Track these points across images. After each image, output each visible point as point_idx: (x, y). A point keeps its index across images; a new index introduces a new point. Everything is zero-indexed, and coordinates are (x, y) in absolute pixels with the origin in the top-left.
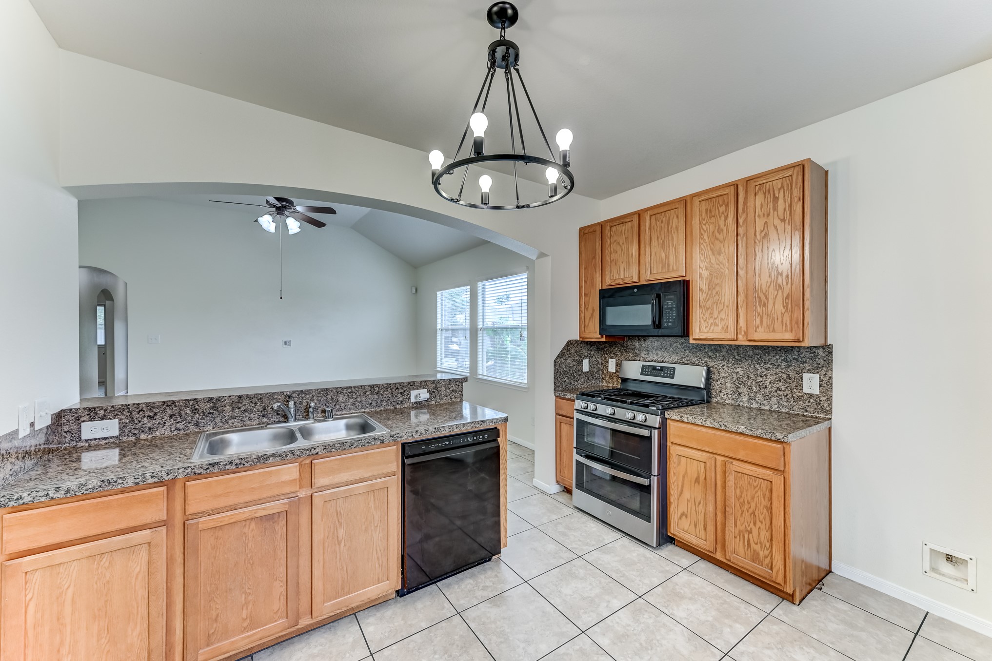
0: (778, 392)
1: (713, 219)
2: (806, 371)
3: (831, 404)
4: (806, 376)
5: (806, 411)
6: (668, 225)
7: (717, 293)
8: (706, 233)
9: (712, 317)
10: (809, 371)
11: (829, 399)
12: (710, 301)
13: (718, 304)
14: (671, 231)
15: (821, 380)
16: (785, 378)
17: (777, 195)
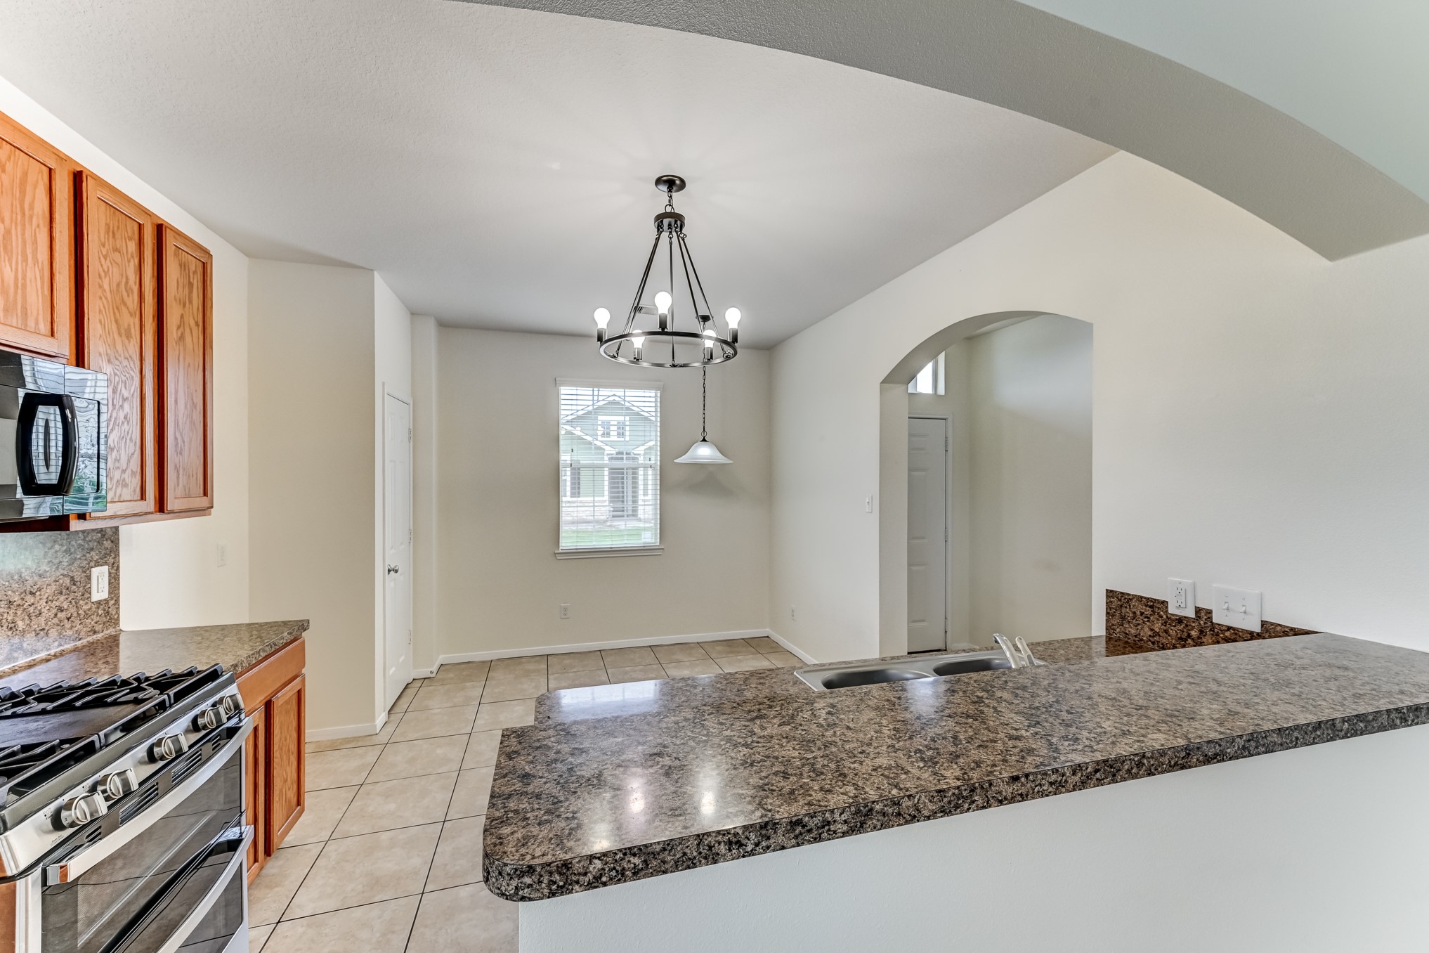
0: (60, 615)
1: (117, 256)
2: (92, 564)
3: (118, 608)
4: (95, 572)
5: (95, 632)
6: (23, 192)
7: (125, 418)
8: (107, 279)
9: (118, 468)
10: (98, 564)
11: (117, 602)
12: (115, 432)
13: (128, 441)
14: (31, 217)
15: (110, 573)
16: (68, 585)
17: (192, 280)
